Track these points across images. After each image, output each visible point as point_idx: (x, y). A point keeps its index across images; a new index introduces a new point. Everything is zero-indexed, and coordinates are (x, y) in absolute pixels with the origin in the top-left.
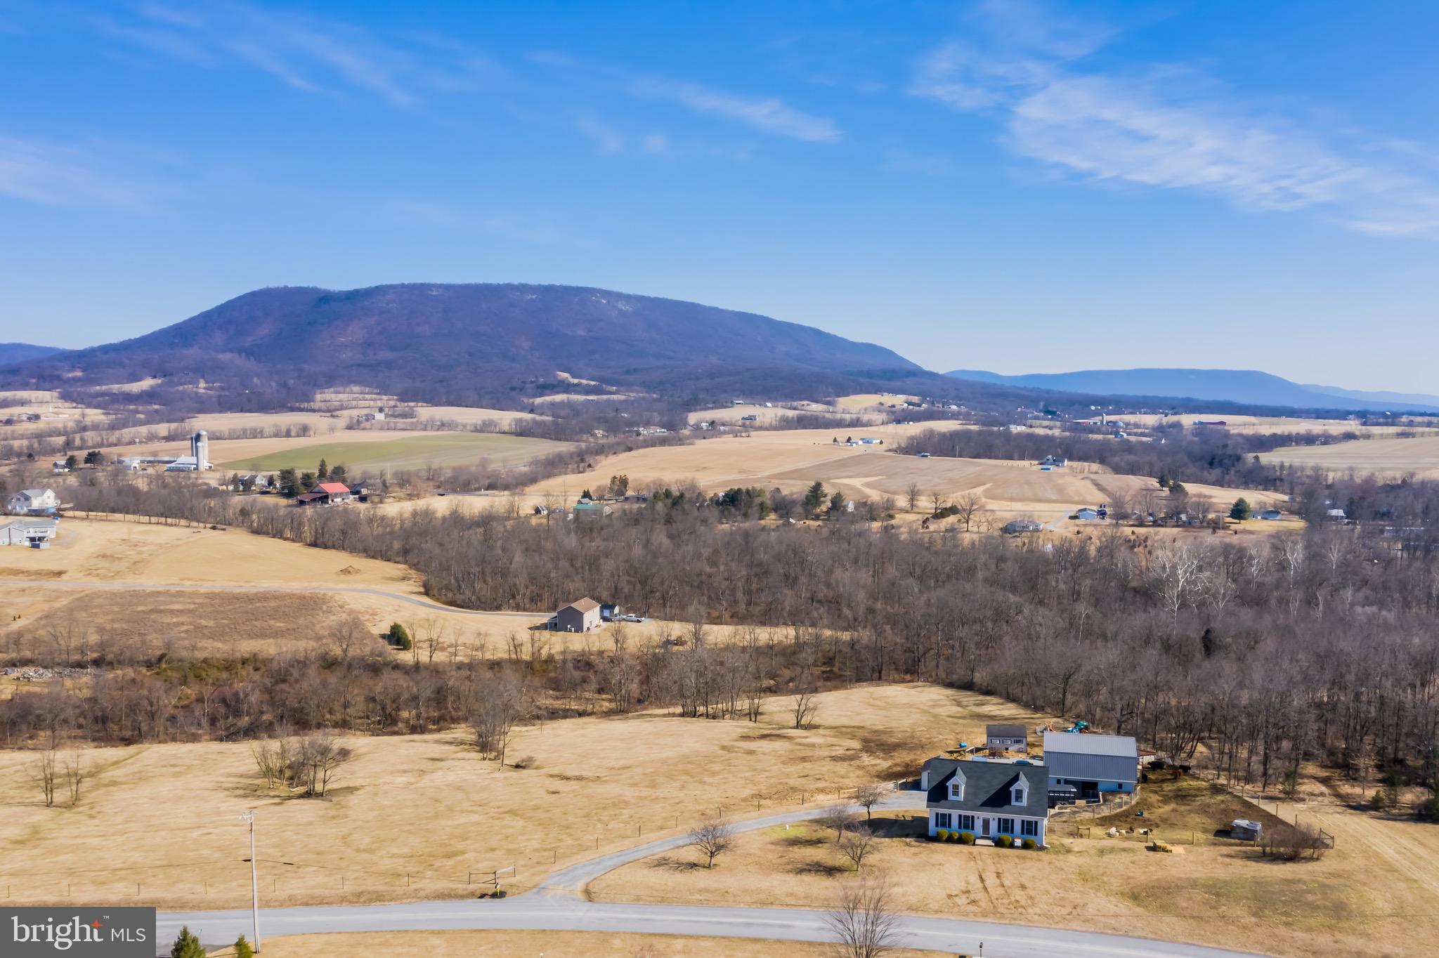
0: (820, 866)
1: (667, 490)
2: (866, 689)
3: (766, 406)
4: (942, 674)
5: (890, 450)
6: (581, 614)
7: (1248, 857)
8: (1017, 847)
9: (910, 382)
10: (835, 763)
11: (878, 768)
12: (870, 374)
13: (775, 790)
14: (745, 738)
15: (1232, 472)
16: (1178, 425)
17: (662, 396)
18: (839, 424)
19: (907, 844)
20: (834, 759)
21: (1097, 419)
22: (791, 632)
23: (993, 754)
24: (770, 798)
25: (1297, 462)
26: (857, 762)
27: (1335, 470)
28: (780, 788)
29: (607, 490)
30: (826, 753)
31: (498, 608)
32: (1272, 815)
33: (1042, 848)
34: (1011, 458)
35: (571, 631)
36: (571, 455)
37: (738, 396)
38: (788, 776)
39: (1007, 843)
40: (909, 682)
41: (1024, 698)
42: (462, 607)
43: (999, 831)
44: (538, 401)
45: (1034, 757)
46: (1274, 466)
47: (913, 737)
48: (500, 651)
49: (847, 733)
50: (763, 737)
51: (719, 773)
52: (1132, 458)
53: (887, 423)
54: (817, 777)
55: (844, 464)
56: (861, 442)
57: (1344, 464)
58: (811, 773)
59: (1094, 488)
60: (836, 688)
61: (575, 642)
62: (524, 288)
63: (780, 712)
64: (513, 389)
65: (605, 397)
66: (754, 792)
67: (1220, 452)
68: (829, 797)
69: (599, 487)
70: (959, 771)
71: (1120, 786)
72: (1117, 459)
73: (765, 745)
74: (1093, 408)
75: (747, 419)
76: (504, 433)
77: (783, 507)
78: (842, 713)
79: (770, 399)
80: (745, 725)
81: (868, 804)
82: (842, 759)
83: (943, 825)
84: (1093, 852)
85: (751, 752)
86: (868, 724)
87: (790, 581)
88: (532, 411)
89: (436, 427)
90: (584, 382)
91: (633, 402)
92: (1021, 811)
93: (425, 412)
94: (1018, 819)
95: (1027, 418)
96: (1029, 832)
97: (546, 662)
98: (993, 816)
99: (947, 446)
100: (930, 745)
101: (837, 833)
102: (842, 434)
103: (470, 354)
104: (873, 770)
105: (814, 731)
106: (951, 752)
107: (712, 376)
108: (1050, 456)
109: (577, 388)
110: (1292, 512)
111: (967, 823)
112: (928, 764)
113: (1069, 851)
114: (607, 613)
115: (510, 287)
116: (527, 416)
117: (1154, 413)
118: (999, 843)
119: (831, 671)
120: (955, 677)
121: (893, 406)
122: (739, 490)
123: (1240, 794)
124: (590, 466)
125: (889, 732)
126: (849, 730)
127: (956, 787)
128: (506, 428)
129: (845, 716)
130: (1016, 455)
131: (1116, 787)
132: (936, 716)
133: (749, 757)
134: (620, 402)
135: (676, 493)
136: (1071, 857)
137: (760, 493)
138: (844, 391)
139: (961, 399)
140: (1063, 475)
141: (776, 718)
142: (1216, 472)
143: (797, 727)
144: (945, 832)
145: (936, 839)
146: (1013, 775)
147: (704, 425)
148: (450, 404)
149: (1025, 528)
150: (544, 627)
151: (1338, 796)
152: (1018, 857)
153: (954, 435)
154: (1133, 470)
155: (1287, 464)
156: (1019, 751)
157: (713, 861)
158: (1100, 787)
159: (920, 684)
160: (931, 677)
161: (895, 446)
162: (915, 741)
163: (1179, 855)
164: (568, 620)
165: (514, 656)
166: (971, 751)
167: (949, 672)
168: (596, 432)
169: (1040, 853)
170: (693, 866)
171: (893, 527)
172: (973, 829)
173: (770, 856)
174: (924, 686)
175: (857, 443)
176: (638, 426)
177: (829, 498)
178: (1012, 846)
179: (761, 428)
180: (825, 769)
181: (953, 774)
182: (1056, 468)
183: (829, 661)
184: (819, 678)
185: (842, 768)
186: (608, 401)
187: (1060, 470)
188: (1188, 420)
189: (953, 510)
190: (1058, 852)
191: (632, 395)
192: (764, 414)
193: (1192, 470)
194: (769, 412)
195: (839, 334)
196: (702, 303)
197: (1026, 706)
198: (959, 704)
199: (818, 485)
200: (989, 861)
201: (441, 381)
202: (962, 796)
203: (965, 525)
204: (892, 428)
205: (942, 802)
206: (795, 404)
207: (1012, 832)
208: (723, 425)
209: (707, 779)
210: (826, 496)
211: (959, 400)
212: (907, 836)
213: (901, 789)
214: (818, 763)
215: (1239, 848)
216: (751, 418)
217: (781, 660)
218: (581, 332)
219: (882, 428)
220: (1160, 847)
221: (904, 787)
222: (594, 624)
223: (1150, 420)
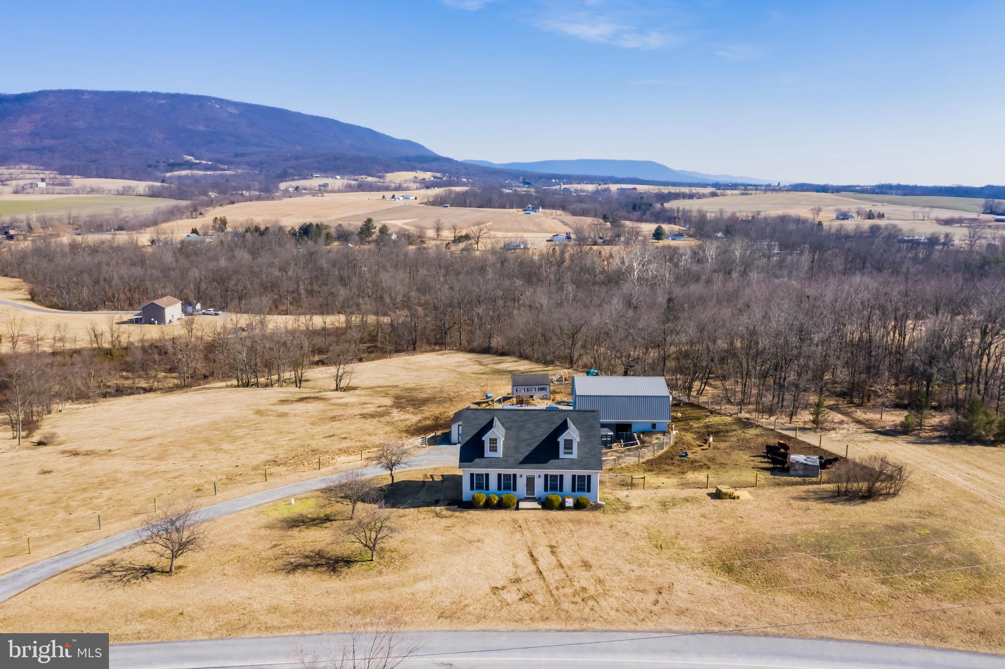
0: (322, 557)
1: (256, 227)
2: (403, 358)
3: (336, 178)
4: (464, 343)
5: (422, 203)
6: (162, 309)
7: (823, 498)
8: (569, 508)
9: (435, 165)
10: (364, 420)
11: (408, 423)
12: (408, 159)
13: (294, 454)
14: (283, 402)
15: (648, 213)
16: (608, 190)
17: (261, 171)
18: (387, 189)
19: (438, 515)
20: (364, 416)
21: (557, 187)
22: (342, 318)
23: (520, 402)
24: (285, 464)
25: (687, 208)
26: (387, 418)
27: (711, 212)
28: (300, 450)
29: (210, 227)
30: (357, 411)
31: (96, 309)
32: (815, 447)
33: (597, 507)
34: (504, 208)
35: (154, 323)
36: (187, 207)
37: (316, 172)
38: (313, 437)
39: (557, 504)
40: (438, 350)
41: (536, 356)
42: (63, 309)
43: (546, 490)
44: (169, 174)
45: (559, 403)
46: (674, 210)
47: (441, 392)
48: (83, 341)
49: (382, 392)
50: (302, 400)
51: (241, 438)
52: (584, 206)
53: (420, 189)
54: (344, 436)
55: (389, 211)
56: (401, 198)
57: (716, 208)
58: (338, 432)
59: (561, 224)
60: (378, 358)
61: (152, 332)
62: (156, 95)
63: (325, 378)
64: (149, 166)
65: (219, 172)
66: (270, 458)
67: (639, 201)
68: (351, 458)
69: (203, 226)
70: (497, 422)
71: (654, 426)
72: (574, 206)
73: (301, 407)
74: (554, 181)
75: (322, 186)
76: (140, 195)
77: (343, 236)
78: (379, 376)
79: (339, 174)
80: (291, 391)
81: (390, 466)
82: (372, 416)
83: (480, 487)
84: (654, 506)
85: (283, 415)
86: (401, 384)
87: (343, 281)
88: (163, 181)
89: (87, 192)
90: (204, 162)
91: (240, 176)
92: (572, 464)
93: (78, 182)
94: (568, 475)
95: (512, 187)
96: (581, 489)
97: (126, 349)
98: (539, 473)
99: (461, 201)
100: (459, 397)
101: (351, 506)
102: (388, 195)
103: (116, 142)
104: (402, 426)
105: (351, 392)
106: (479, 404)
107: (297, 158)
108: (530, 206)
109: (198, 166)
110: (690, 236)
111: (507, 483)
112: (458, 416)
113: (628, 508)
114: (190, 309)
115: (144, 94)
116: (158, 184)
117: (592, 183)
118: (547, 505)
119: (375, 347)
120: (475, 344)
121: (424, 179)
122: (311, 224)
123: (772, 427)
124: (201, 214)
125: (421, 389)
126: (383, 389)
127: (493, 441)
128: (142, 192)
129: (381, 378)
130: (508, 206)
131: (649, 427)
132: (461, 373)
133: (281, 420)
134: (231, 175)
135: (262, 227)
136: (633, 516)
137: (327, 227)
138: (390, 169)
139: (469, 174)
140: (540, 217)
141: (320, 384)
142: (637, 214)
143: (337, 390)
144: (482, 496)
145: (471, 505)
146: (560, 422)
147: (291, 189)
148: (99, 176)
149: (518, 246)
150: (131, 322)
151: (859, 422)
152: (571, 521)
153: (464, 194)
154: (584, 213)
155: (681, 209)
156: (543, 398)
157: (178, 562)
158: (634, 429)
159: (447, 351)
160: (456, 346)
161: (425, 201)
162: (444, 395)
163: (747, 502)
164: (153, 315)
165: (95, 345)
166: (499, 401)
167: (469, 342)
168: (210, 194)
169: (597, 513)
170: (149, 570)
171: (424, 248)
172: (515, 489)
173: (260, 547)
174: (450, 353)
175: (399, 199)
176: (242, 189)
177: (378, 229)
178: (562, 507)
179: (332, 191)
180: (353, 427)
181: (489, 426)
182: (534, 213)
183: (373, 339)
184: (364, 351)
185: (370, 425)
186: (221, 175)
187: (537, 214)
188: (614, 187)
189: (467, 237)
190: (616, 510)
191: (240, 171)
192: (334, 183)
193: (624, 213)
194: (338, 182)
195: (387, 134)
196: (289, 109)
197: (538, 361)
198: (480, 364)
199: (369, 221)
200: (538, 531)
201: (93, 161)
202: (500, 453)
203: (476, 245)
204: (423, 192)
205: (477, 460)
206: (356, 177)
207: (561, 490)
208: (305, 189)
209: (225, 446)
210: (375, 228)
211: (467, 175)
212: (436, 503)
213: (430, 444)
214: (347, 422)
215: (806, 488)
216: (325, 185)
217: (333, 338)
218: (201, 128)
219: (416, 191)
220: (726, 494)
221: (434, 441)
222: (176, 317)
223: (590, 188)
